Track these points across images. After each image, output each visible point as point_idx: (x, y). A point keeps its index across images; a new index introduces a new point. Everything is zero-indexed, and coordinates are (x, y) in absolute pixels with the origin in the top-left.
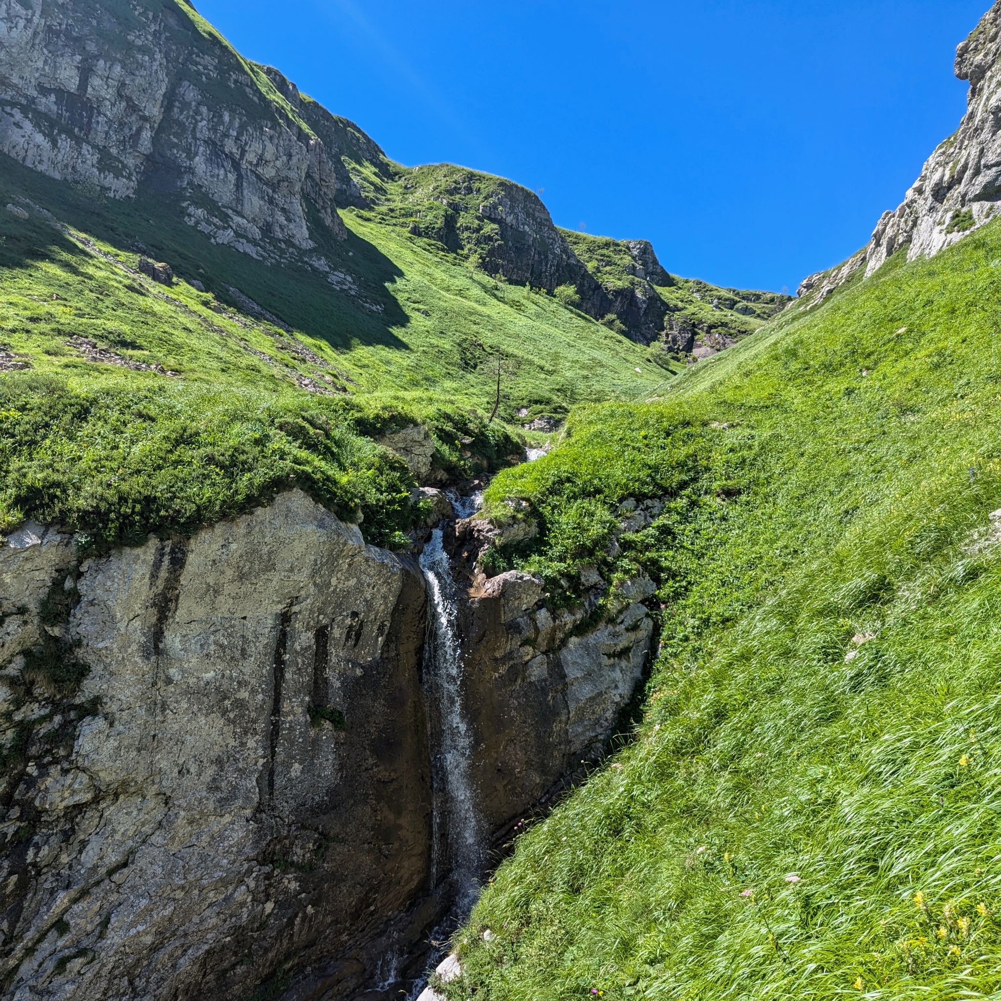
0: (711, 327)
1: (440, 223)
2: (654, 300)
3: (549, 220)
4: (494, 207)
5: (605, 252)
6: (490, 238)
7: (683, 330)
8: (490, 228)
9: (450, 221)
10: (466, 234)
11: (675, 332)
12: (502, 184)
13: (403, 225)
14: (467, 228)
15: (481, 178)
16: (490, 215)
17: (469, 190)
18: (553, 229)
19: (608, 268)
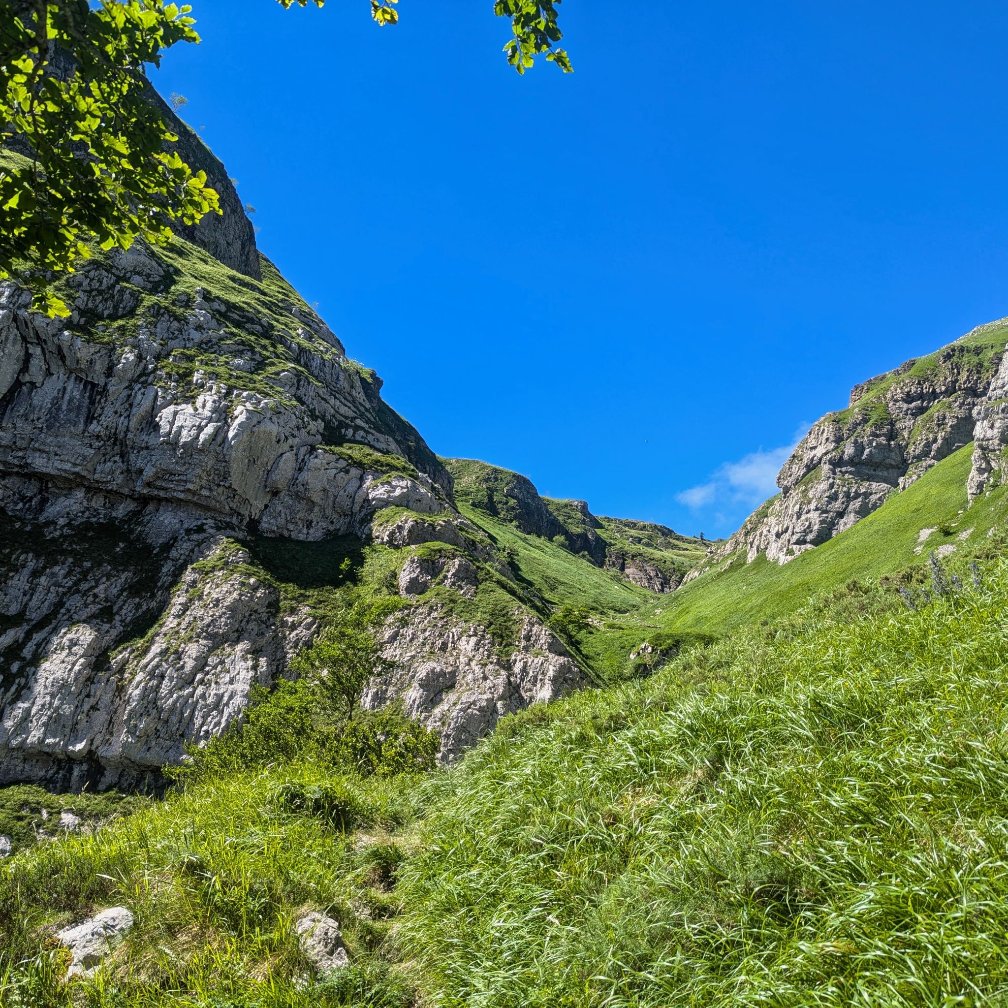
0: (633, 556)
1: (486, 500)
2: (598, 538)
3: (537, 494)
4: (512, 489)
5: (566, 510)
6: (513, 508)
7: (618, 558)
8: (512, 502)
9: (490, 497)
10: (500, 506)
11: (613, 559)
12: (514, 476)
13: (467, 501)
14: (500, 502)
15: (501, 472)
16: (510, 495)
17: (496, 479)
18: (539, 498)
19: (570, 521)
